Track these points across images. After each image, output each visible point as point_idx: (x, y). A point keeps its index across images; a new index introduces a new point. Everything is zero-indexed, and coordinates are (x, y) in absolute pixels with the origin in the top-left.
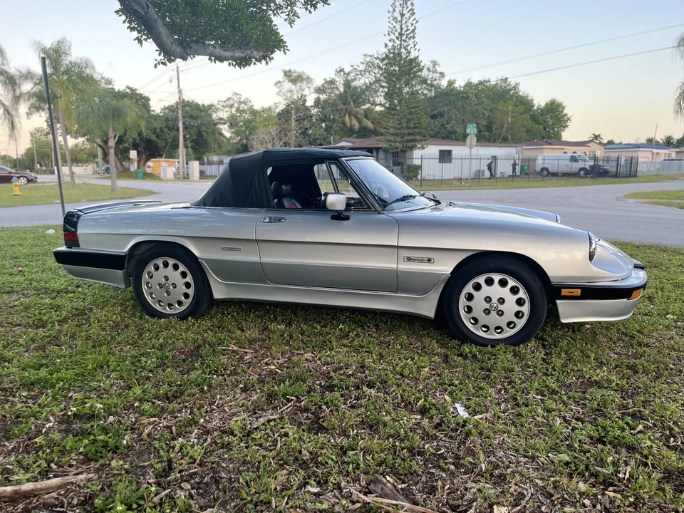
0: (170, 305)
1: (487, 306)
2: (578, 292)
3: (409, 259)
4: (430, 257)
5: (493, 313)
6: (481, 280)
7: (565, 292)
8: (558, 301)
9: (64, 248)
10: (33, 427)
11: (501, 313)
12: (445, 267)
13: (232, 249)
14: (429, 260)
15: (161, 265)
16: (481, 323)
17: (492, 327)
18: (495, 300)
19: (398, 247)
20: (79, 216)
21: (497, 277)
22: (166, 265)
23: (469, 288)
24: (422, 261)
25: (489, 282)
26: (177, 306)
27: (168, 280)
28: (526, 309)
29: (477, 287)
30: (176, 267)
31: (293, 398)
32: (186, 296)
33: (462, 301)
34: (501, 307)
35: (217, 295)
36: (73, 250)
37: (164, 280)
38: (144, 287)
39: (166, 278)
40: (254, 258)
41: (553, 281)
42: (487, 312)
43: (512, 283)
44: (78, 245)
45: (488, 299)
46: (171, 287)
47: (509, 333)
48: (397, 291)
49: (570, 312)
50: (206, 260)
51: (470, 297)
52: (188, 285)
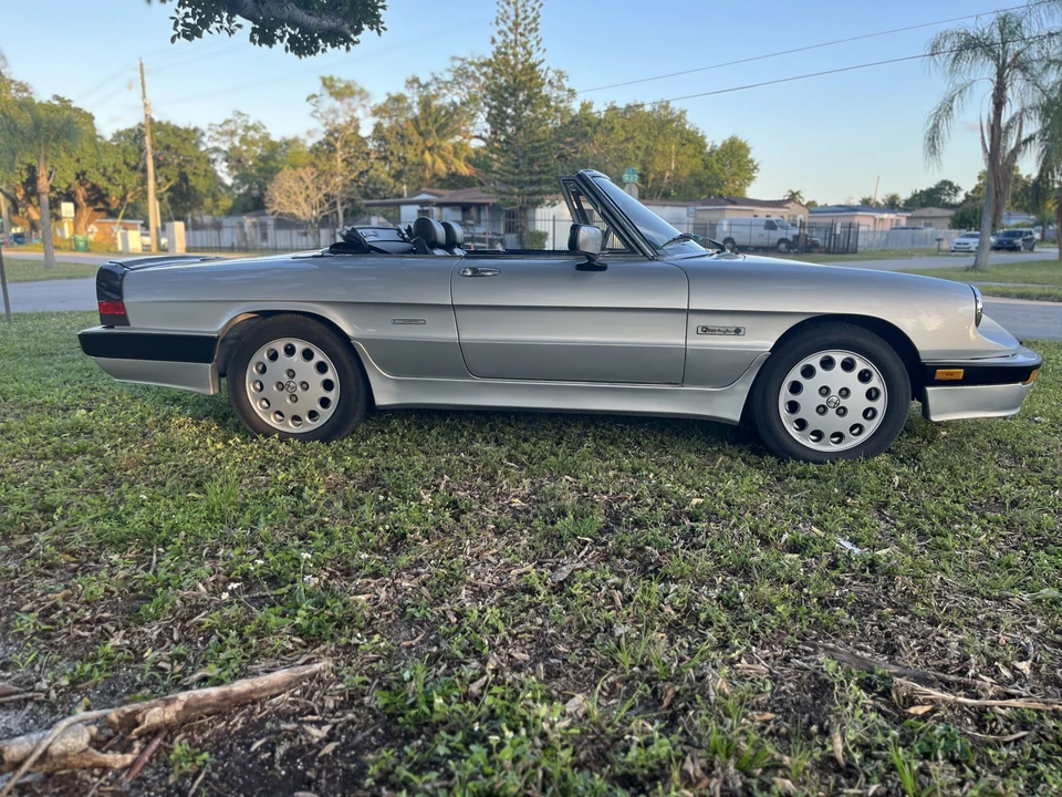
0: (296, 418)
1: (823, 401)
2: (960, 373)
3: (706, 330)
4: (739, 325)
5: (832, 412)
6: (814, 360)
7: (940, 374)
8: (929, 389)
9: (99, 329)
10: (178, 602)
11: (842, 412)
12: (762, 340)
13: (411, 322)
14: (738, 331)
15: (281, 352)
16: (811, 427)
17: (827, 434)
18: (835, 391)
19: (688, 311)
20: (123, 275)
21: (839, 357)
22: (290, 351)
23: (795, 374)
24: (725, 332)
25: (827, 364)
26: (307, 419)
27: (293, 376)
28: (880, 405)
29: (808, 372)
30: (308, 355)
31: (588, 539)
32: (325, 402)
33: (785, 395)
34: (843, 403)
35: (382, 399)
36: (118, 330)
37: (286, 376)
38: (250, 389)
39: (291, 373)
40: (449, 335)
41: (924, 358)
42: (822, 410)
43: (861, 364)
44: (126, 322)
45: (825, 391)
46: (299, 388)
47: (853, 442)
48: (682, 384)
49: (946, 405)
50: (364, 341)
51: (796, 388)
52: (328, 385)
